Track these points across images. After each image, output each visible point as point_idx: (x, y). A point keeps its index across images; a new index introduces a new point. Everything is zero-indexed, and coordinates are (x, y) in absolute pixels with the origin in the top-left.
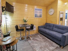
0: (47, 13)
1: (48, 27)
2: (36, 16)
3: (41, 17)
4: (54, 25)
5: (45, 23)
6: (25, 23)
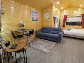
0: (42, 17)
1: (45, 31)
2: (33, 20)
3: (38, 21)
4: (50, 28)
5: (41, 27)
6: (22, 28)
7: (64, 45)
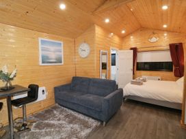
0: (75, 53)
2: (45, 60)
5: (71, 78)
7: (117, 131)
